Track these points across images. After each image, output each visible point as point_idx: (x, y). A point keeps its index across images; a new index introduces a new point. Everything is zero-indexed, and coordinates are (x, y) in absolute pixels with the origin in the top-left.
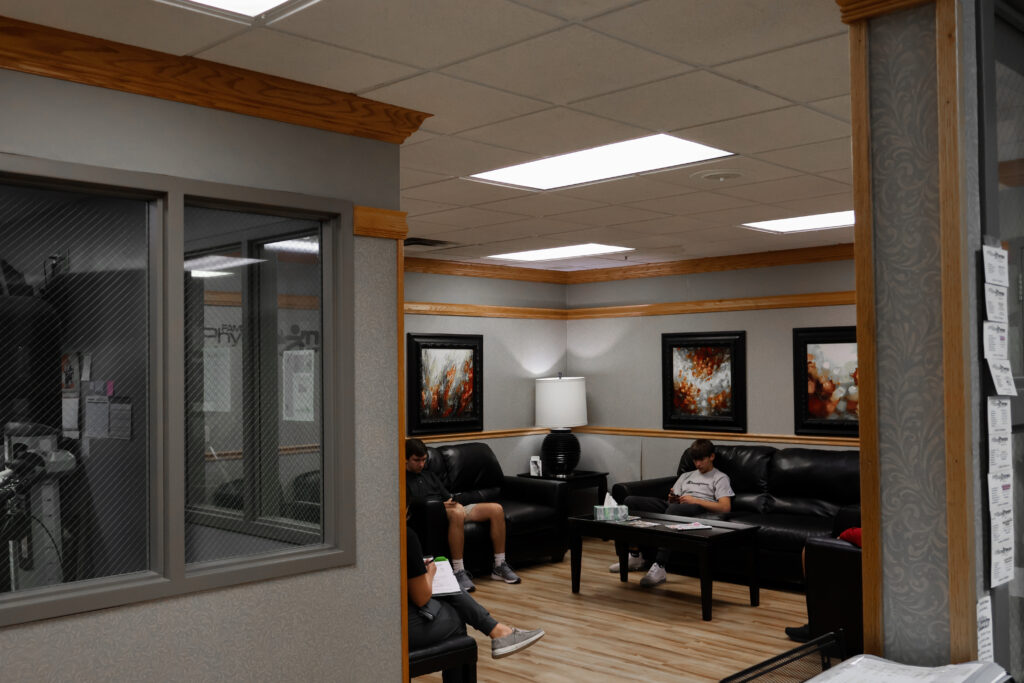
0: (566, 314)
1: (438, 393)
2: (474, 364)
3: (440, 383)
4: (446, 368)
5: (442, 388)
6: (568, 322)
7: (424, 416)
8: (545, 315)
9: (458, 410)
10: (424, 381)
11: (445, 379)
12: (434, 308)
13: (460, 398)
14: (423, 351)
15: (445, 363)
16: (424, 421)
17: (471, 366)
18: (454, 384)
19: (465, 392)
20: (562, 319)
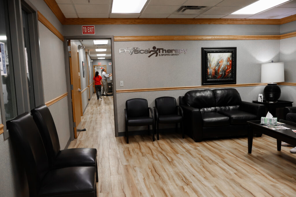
0: (280, 37)
1: (215, 70)
2: (232, 58)
3: (216, 66)
4: (218, 60)
5: (217, 68)
6: (281, 40)
7: (209, 78)
8: (269, 38)
9: (224, 76)
10: (209, 65)
11: (218, 64)
12: (213, 37)
13: (225, 72)
14: (208, 54)
15: (218, 58)
16: (208, 80)
17: (231, 59)
18: (222, 66)
19: (227, 69)
20: (279, 39)
